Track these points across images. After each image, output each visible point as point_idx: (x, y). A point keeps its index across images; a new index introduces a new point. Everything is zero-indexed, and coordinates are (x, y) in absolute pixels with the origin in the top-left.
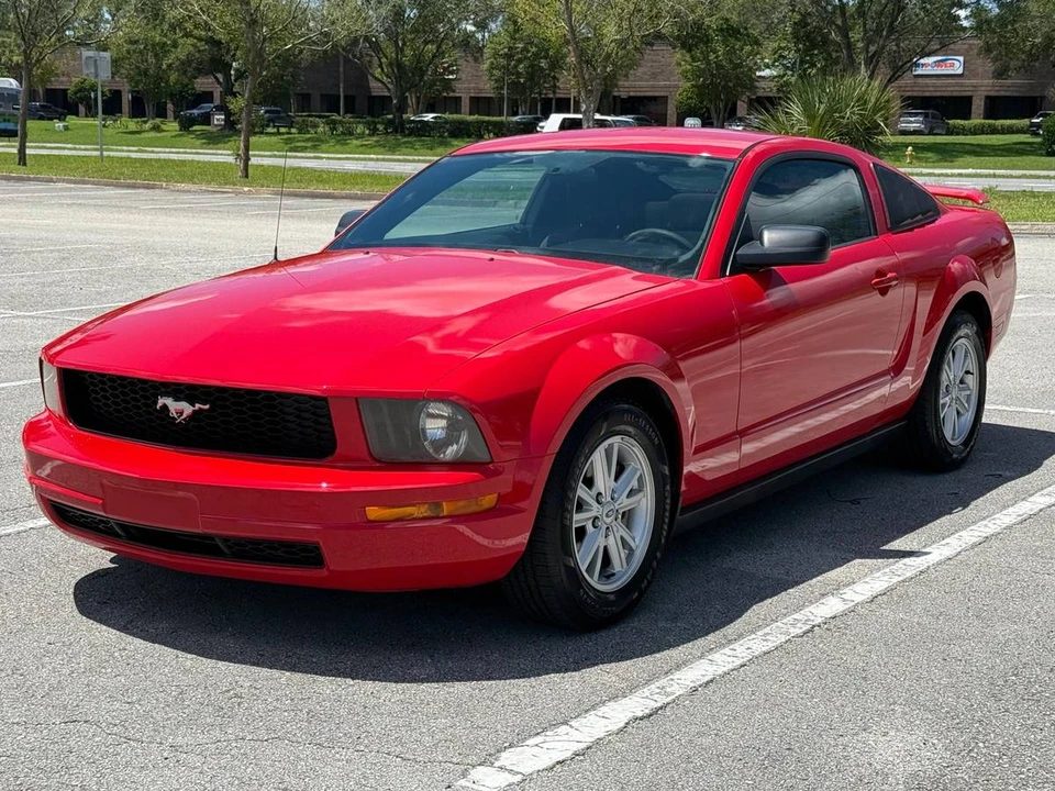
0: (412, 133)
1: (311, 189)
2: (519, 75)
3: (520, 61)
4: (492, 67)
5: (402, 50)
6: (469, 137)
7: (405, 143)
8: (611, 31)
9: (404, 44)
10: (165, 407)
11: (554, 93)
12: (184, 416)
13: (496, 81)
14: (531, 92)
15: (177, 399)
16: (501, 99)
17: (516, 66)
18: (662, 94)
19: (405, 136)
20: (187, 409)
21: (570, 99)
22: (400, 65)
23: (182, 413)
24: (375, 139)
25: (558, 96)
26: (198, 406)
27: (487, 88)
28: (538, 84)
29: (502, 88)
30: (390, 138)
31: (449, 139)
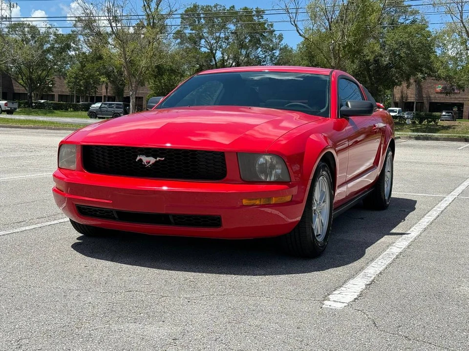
0: (36, 107)
1: (10, 124)
2: (81, 86)
3: (81, 80)
4: (69, 82)
5: (32, 73)
6: (62, 110)
7: (34, 111)
8: (143, 63)
9: (33, 70)
10: (141, 160)
11: (96, 94)
12: (150, 164)
13: (71, 88)
14: (86, 93)
15: (147, 156)
16: (73, 96)
17: (79, 82)
18: (141, 96)
19: (33, 109)
20: (152, 160)
21: (102, 97)
22: (31, 79)
23: (149, 162)
24: (20, 109)
25: (97, 95)
26: (158, 159)
27: (66, 91)
28: (89, 90)
29: (73, 91)
30: (27, 109)
31: (53, 111)
